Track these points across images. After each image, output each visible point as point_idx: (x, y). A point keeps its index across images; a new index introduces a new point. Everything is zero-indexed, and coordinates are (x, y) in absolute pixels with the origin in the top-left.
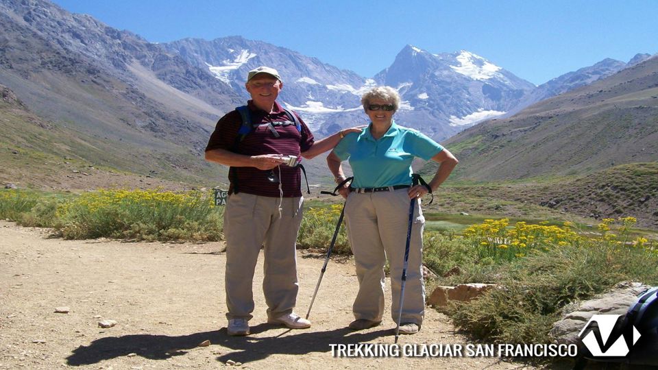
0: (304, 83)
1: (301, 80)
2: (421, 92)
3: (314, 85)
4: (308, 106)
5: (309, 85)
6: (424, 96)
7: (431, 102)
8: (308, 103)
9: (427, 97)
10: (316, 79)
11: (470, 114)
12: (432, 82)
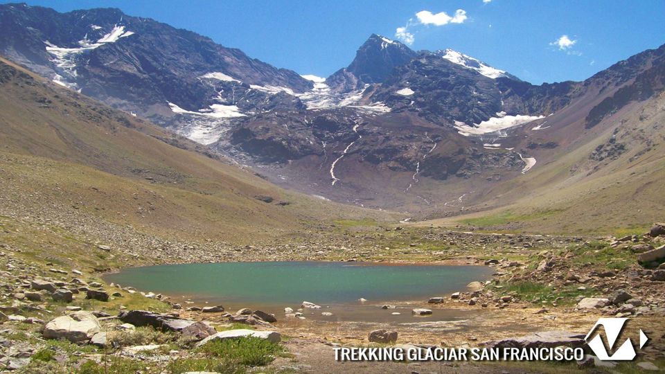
0: (212, 79)
1: (210, 76)
2: (401, 87)
3: (229, 83)
4: (213, 111)
5: (222, 82)
6: (407, 92)
7: (419, 99)
8: (214, 106)
9: (412, 92)
10: (234, 76)
11: (486, 120)
12: (417, 73)
